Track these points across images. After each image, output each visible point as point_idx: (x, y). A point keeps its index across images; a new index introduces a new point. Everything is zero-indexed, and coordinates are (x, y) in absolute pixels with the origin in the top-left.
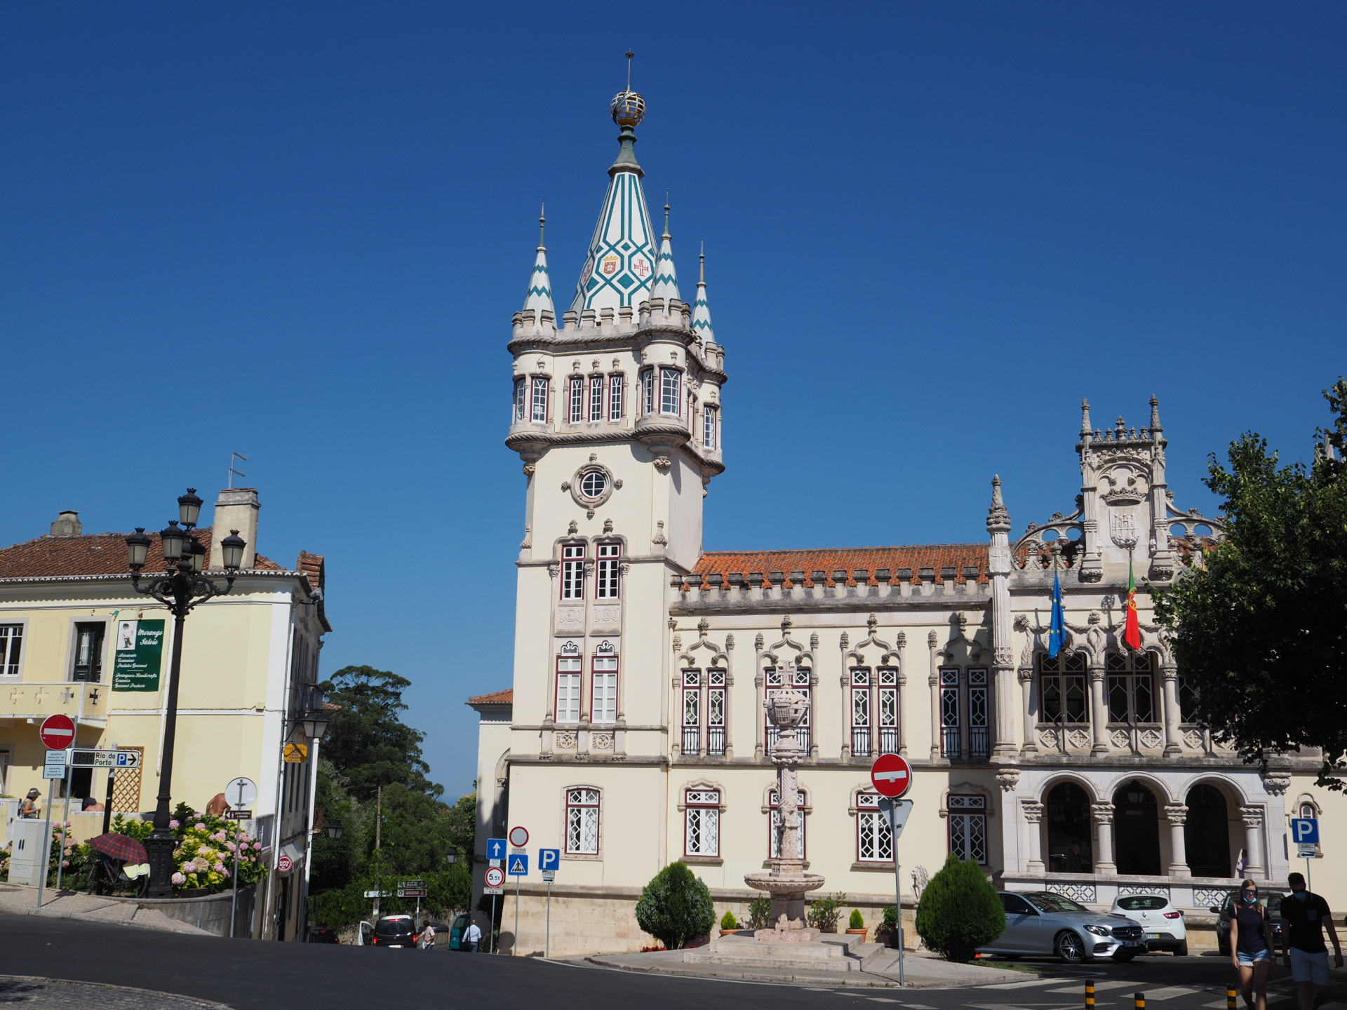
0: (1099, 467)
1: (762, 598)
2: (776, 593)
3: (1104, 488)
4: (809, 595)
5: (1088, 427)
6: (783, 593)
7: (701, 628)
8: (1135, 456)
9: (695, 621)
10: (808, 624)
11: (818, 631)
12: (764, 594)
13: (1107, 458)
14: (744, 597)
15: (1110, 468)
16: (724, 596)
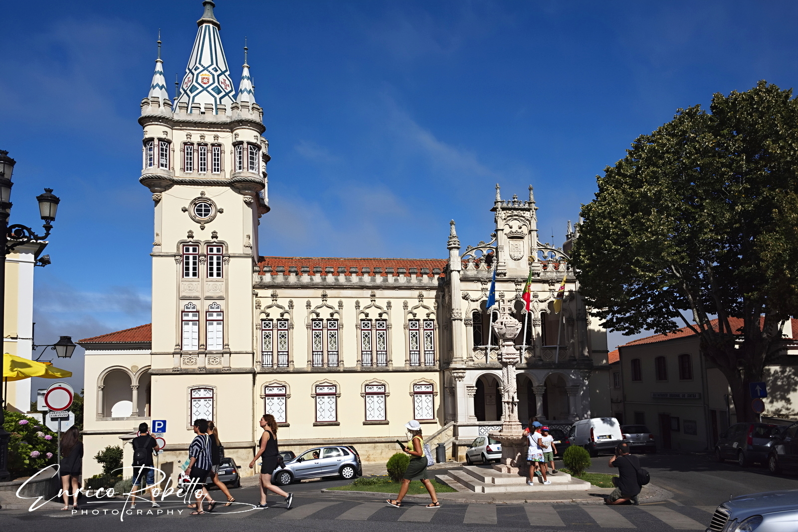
0: (505, 219)
1: (309, 281)
2: (317, 279)
3: (507, 230)
4: (337, 280)
5: (499, 199)
6: (322, 278)
7: (273, 296)
8: (523, 215)
9: (269, 292)
10: (336, 296)
11: (343, 300)
12: (311, 279)
13: (509, 215)
14: (299, 280)
15: (510, 220)
16: (286, 279)
